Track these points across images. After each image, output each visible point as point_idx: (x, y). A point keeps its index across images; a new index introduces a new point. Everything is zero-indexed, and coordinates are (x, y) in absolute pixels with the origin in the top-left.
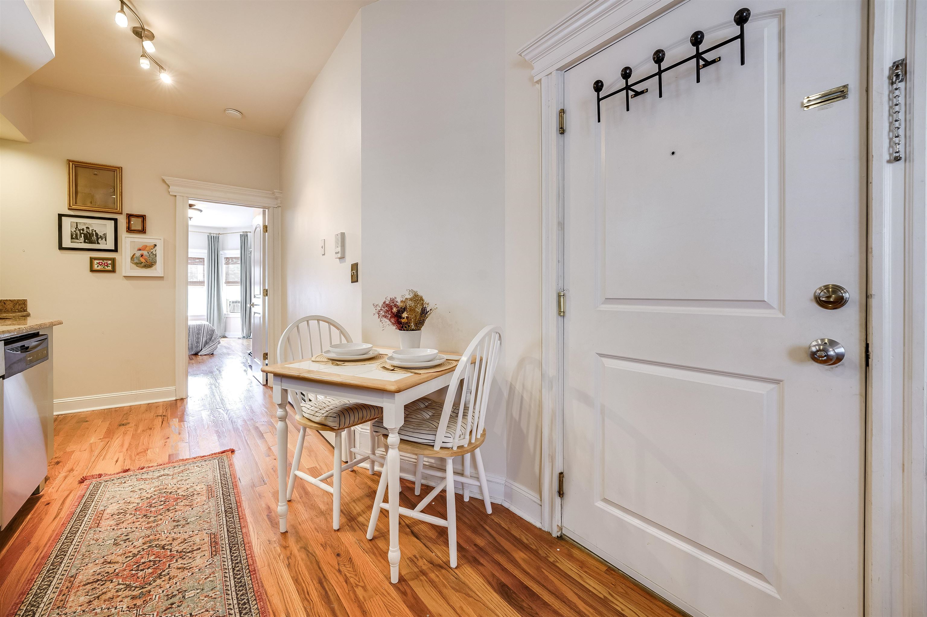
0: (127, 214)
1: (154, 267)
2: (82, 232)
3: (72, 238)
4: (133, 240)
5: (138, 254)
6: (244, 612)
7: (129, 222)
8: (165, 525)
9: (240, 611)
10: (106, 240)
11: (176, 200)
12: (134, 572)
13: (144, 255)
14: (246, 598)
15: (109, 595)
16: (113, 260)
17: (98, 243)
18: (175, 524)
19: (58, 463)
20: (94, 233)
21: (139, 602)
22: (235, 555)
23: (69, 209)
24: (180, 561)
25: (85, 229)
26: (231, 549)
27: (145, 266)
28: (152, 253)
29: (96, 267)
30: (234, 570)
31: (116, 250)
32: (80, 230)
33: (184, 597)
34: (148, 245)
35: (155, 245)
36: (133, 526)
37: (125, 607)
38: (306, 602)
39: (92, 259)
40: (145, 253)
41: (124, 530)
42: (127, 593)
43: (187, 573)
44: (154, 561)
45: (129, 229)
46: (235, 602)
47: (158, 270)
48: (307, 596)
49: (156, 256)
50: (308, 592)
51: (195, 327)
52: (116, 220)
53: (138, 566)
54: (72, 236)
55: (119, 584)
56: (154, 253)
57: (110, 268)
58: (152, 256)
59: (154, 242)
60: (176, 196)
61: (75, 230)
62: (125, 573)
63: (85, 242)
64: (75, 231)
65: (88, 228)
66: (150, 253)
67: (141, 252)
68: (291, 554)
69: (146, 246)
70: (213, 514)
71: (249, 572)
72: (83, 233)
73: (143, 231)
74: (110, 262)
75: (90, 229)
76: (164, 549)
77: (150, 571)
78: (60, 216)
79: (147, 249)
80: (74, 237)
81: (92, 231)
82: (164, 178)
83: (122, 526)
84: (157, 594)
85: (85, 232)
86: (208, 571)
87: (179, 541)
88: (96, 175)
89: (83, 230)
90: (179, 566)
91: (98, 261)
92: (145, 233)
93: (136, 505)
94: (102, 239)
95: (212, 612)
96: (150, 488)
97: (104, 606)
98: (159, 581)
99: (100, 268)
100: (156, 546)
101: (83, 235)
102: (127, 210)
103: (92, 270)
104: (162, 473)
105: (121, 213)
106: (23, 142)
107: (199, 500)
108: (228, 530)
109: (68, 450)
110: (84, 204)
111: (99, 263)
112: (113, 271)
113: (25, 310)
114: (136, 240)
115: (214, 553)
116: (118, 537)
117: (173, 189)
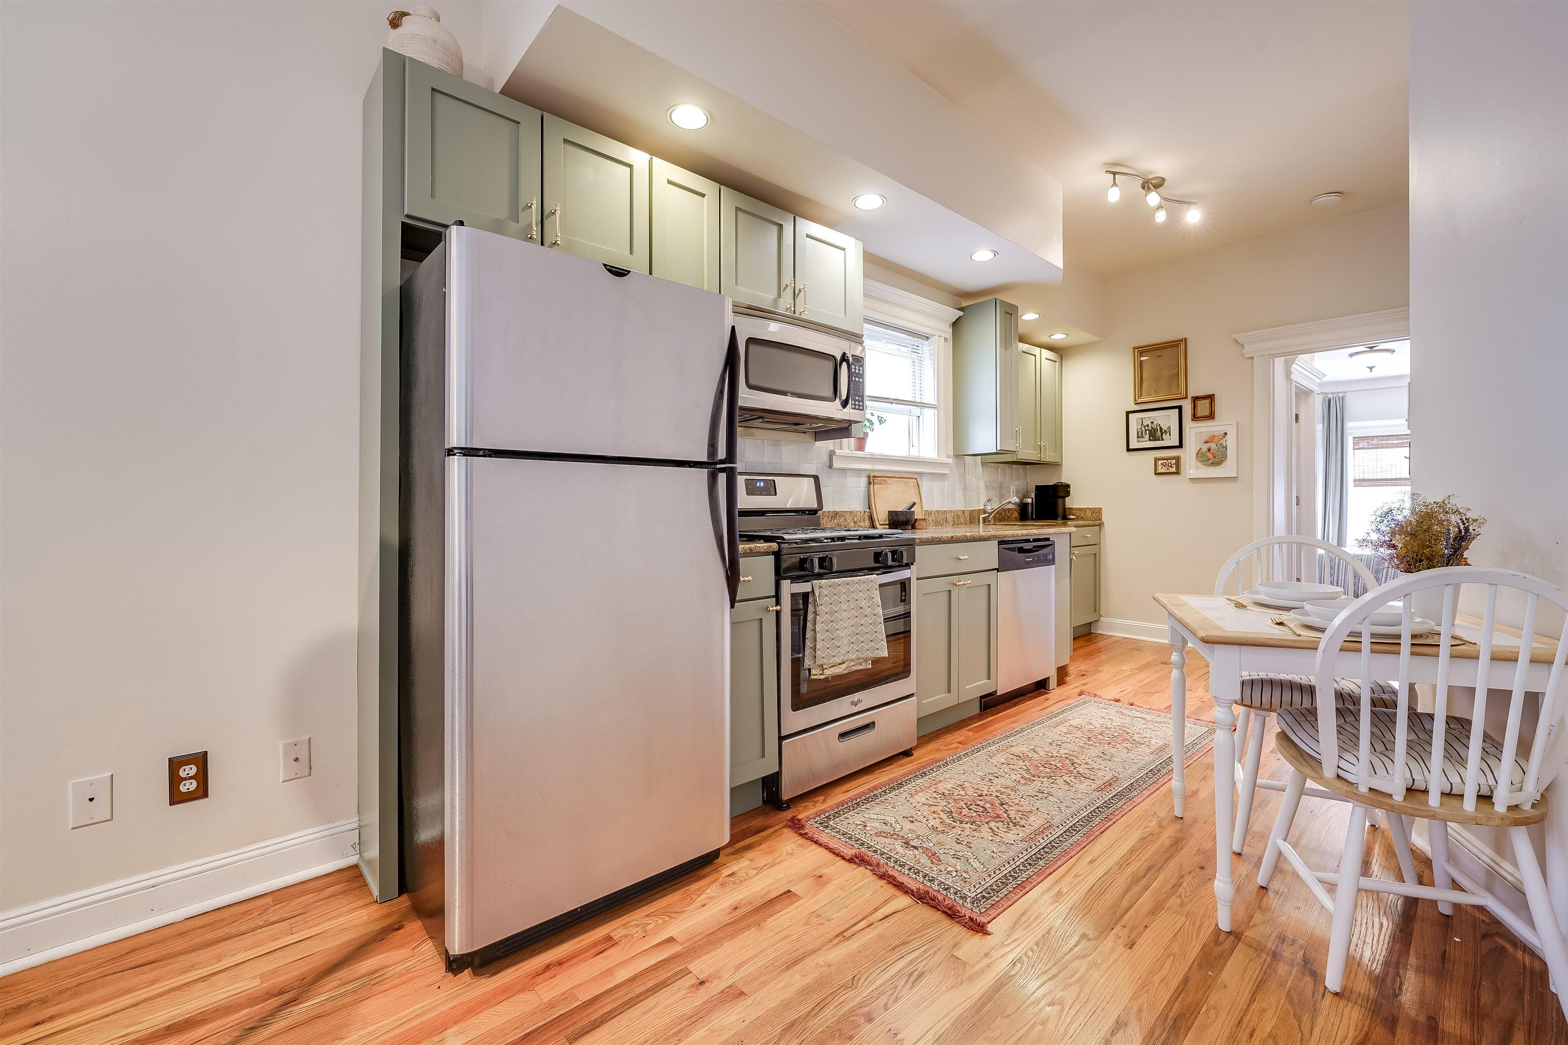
0: (1192, 397)
1: (1224, 463)
2: (1147, 428)
3: (1138, 437)
4: (1198, 430)
5: (1205, 448)
6: (1068, 833)
7: (1195, 407)
8: (1095, 751)
9: (1066, 831)
10: (1170, 435)
11: (1253, 362)
12: (1040, 765)
13: (1212, 448)
14: (1080, 828)
15: (1014, 767)
16: (1178, 459)
17: (1163, 439)
18: (1101, 755)
19: (1083, 675)
20: (1158, 427)
21: (1023, 781)
22: (1112, 801)
23: (1136, 404)
24: (1072, 778)
25: (1150, 424)
26: (1115, 796)
27: (1213, 463)
28: (1221, 444)
29: (1160, 470)
30: (1098, 808)
31: (1180, 446)
32: (1145, 427)
33: (1047, 797)
34: (1216, 434)
35: (1226, 434)
36: (1073, 739)
37: (1014, 778)
38: (1117, 867)
39: (1156, 460)
40: (1213, 446)
41: (1066, 738)
42: (1024, 773)
43: (1067, 787)
44: (1057, 767)
45: (1194, 417)
46: (1071, 824)
47: (1227, 469)
48: (1125, 864)
49: (1226, 449)
50: (1129, 864)
51: (1371, 560)
52: (1180, 408)
53: (1045, 764)
54: (1138, 434)
55: (1025, 765)
56: (1224, 444)
57: (1173, 470)
58: (1221, 450)
59: (1222, 429)
60: (1253, 358)
61: (1140, 427)
62: (1035, 762)
63: (1150, 440)
64: (1140, 429)
65: (1152, 423)
66: (1219, 445)
67: (1208, 445)
68: (1158, 834)
69: (1214, 437)
70: (1139, 765)
71: (1106, 818)
72: (1148, 430)
73: (1211, 416)
74: (1174, 461)
75: (1155, 424)
76: (1073, 764)
77: (1049, 770)
78: (1128, 413)
79: (1216, 440)
80: (1140, 436)
81: (1157, 426)
82: (1234, 336)
83: (1068, 736)
84: (1037, 784)
85: (1150, 428)
86: (1080, 796)
87: (1089, 767)
88: (1160, 356)
89: (1148, 426)
90: (1068, 780)
91: (1162, 462)
92: (1213, 418)
93: (1093, 727)
94: (1166, 434)
95: (1049, 817)
96: (1117, 721)
97: (1006, 770)
98: (1046, 779)
99: (1162, 471)
100: (1070, 760)
101: (1147, 432)
102: (1192, 393)
103: (1156, 474)
104: (1143, 715)
105: (1186, 398)
106: (1093, 343)
107: (1142, 750)
108: (1132, 783)
109: (1100, 669)
110: (1149, 395)
111: (1162, 464)
112: (1177, 473)
113: (1100, 519)
114: (1204, 430)
115: (1100, 789)
116: (1057, 740)
117: (1249, 350)
